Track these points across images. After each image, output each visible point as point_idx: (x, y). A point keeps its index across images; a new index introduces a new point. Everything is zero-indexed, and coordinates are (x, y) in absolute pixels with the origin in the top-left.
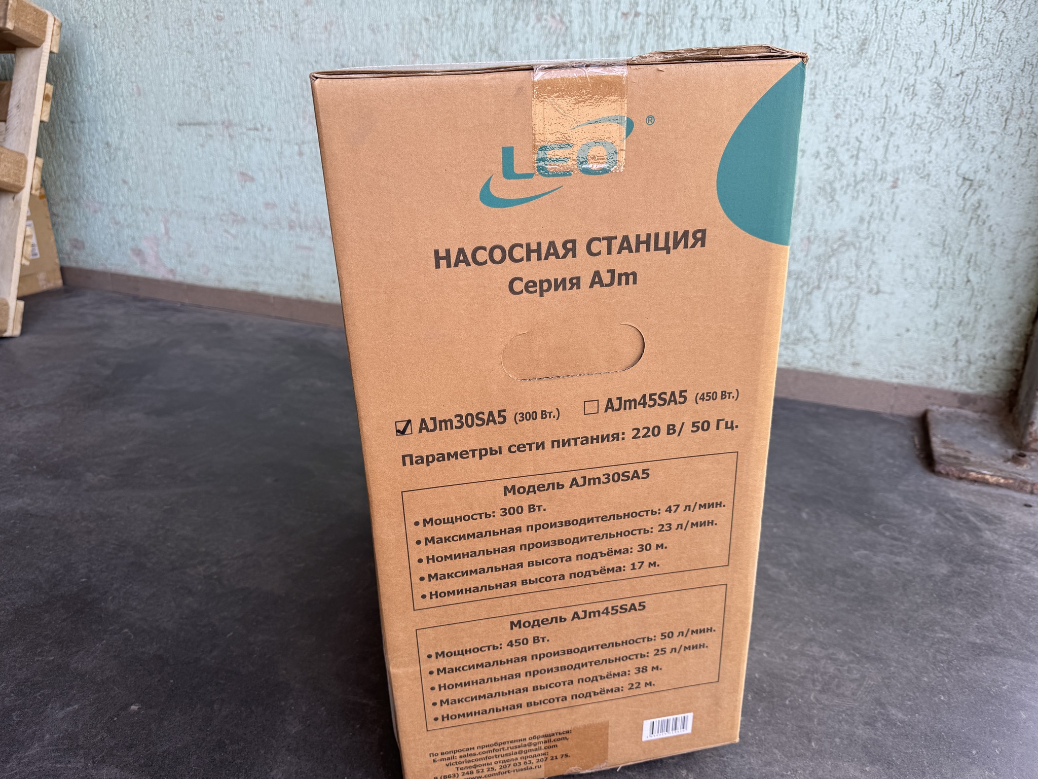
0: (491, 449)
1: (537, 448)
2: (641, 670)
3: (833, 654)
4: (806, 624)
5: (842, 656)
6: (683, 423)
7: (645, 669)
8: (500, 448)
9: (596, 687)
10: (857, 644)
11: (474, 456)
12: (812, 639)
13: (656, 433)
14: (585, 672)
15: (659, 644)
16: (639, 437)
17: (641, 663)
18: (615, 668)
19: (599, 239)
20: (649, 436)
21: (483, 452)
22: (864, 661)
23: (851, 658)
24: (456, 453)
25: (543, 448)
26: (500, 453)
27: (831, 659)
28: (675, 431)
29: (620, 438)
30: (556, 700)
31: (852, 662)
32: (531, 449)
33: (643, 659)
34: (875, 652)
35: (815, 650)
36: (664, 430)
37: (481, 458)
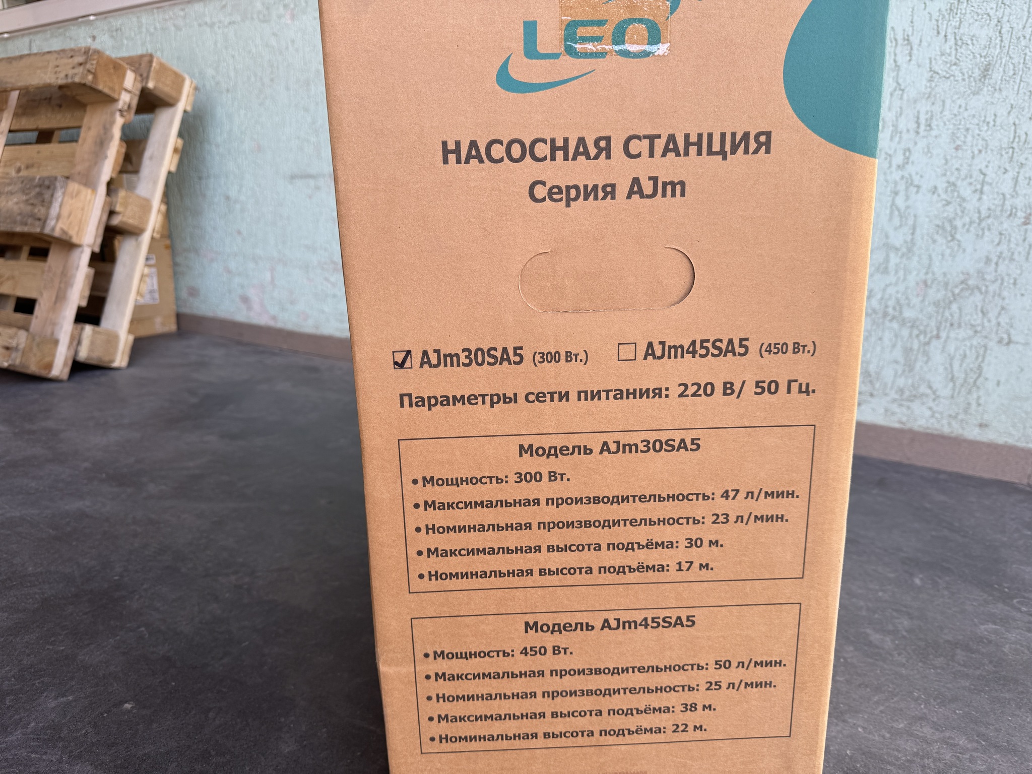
0: (504, 395)
1: (560, 399)
2: (689, 707)
3: (950, 738)
4: (916, 700)
5: (962, 741)
6: (744, 382)
7: (693, 707)
8: (515, 395)
9: (632, 722)
10: (983, 729)
11: (484, 403)
12: (922, 718)
13: (709, 392)
14: (617, 702)
15: (713, 675)
16: (687, 396)
17: (689, 698)
18: (655, 700)
19: (638, 138)
20: (700, 395)
21: (495, 399)
22: (992, 750)
23: (975, 745)
24: (463, 397)
25: (567, 400)
26: (516, 402)
27: (947, 744)
28: (733, 392)
29: (663, 395)
30: (580, 734)
31: (975, 750)
32: (552, 400)
33: (691, 693)
34: (1008, 742)
35: (927, 731)
36: (719, 389)
37: (492, 406)
